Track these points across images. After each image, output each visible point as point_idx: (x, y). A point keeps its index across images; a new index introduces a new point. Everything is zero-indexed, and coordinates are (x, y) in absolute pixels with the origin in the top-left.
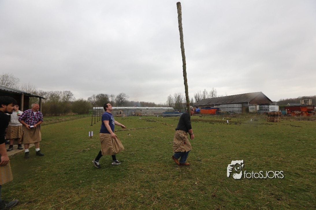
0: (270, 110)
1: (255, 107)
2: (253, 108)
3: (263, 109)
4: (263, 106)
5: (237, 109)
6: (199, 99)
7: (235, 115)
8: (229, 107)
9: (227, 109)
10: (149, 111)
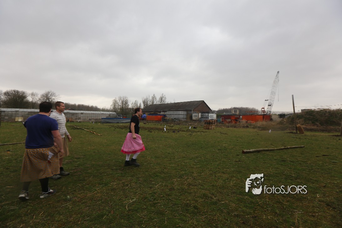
0: (210, 118)
1: (198, 115)
2: (196, 116)
3: (204, 117)
4: (204, 114)
5: (181, 117)
6: (147, 104)
7: (180, 122)
8: (175, 114)
9: (173, 115)
10: (84, 115)
